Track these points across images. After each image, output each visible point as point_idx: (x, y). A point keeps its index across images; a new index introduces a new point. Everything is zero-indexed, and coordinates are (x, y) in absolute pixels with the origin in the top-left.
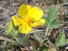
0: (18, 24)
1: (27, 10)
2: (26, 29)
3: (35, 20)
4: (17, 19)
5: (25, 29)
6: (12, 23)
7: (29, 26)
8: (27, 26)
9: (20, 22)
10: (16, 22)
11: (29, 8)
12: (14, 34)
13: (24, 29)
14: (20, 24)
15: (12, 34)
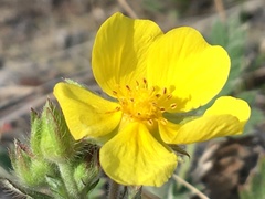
0: (92, 133)
1: (135, 45)
2: (140, 159)
3: (182, 103)
4: (80, 101)
5: (136, 160)
6: (53, 126)
7: (155, 142)
8: (145, 137)
9: (101, 119)
10: (82, 119)
11: (147, 35)
12: (62, 187)
13: (126, 159)
14: (100, 128)
15: (54, 184)
